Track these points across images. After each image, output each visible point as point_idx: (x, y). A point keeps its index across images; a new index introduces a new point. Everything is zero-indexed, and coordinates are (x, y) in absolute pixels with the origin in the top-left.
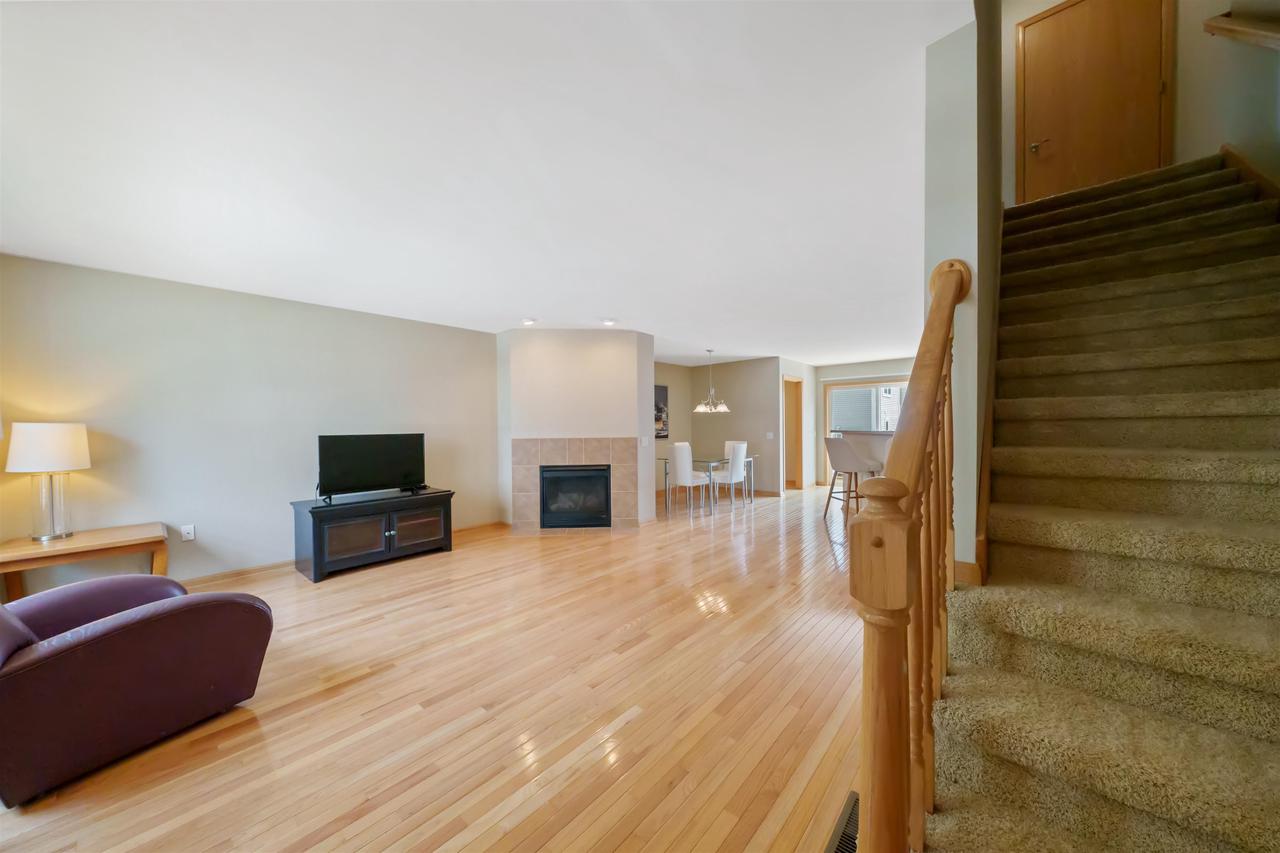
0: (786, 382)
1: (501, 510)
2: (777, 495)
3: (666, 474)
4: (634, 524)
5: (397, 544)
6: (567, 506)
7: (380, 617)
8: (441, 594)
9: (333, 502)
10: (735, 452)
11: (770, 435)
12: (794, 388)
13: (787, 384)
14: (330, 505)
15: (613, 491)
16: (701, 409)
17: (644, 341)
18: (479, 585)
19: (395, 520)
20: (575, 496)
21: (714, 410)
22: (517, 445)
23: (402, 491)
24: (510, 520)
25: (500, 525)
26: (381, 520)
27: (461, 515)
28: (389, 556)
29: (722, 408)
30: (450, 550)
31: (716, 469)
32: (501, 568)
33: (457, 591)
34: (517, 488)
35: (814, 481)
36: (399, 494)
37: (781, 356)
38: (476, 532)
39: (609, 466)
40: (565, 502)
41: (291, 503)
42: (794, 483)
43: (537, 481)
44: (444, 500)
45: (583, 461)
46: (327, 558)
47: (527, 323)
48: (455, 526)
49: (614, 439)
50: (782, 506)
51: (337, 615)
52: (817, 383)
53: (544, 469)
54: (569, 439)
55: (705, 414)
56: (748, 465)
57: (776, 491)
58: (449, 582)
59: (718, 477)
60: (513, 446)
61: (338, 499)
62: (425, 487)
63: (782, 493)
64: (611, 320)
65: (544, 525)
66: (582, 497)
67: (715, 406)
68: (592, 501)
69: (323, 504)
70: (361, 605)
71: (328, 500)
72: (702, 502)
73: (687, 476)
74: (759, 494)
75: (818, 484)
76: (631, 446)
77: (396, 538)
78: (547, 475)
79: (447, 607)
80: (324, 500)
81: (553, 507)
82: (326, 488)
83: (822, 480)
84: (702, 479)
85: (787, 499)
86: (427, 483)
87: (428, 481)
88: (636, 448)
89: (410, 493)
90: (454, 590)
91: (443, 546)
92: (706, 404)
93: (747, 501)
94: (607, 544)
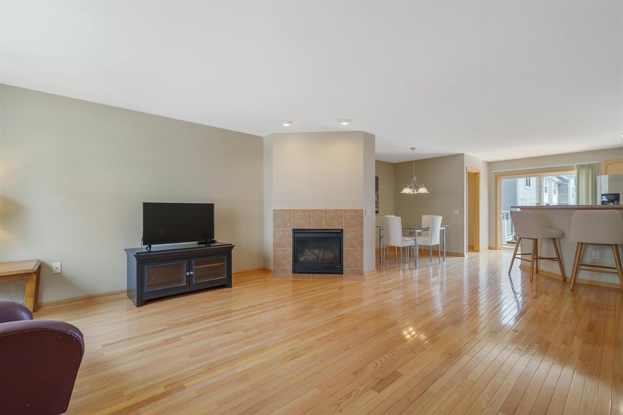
0: (468, 172)
1: (265, 259)
2: (463, 255)
3: (380, 238)
4: (360, 273)
5: (194, 282)
6: (312, 259)
7: (178, 338)
8: (224, 321)
9: (152, 250)
10: (433, 222)
11: (457, 212)
12: (474, 177)
13: (469, 174)
14: (150, 252)
15: (346, 248)
16: (407, 191)
17: (368, 139)
18: (252, 315)
19: (193, 264)
20: (317, 251)
21: (415, 192)
22: (277, 214)
23: (199, 243)
24: (272, 267)
25: (264, 270)
26: (184, 263)
27: (238, 263)
28: (188, 290)
29: (423, 190)
30: (231, 287)
31: (420, 234)
32: (267, 303)
33: (236, 320)
34: (276, 245)
35: (487, 246)
36: (197, 246)
37: (466, 153)
38: (247, 275)
39: (342, 230)
40: (309, 255)
41: (125, 250)
42: (473, 248)
43: (291, 240)
44: (227, 251)
45: (324, 226)
46: (146, 290)
47: (285, 125)
48: (234, 270)
49: (345, 211)
50: (465, 265)
51: (149, 334)
52: (489, 174)
53: (295, 231)
54: (313, 210)
55: (409, 195)
56: (442, 232)
57: (461, 252)
58: (230, 311)
59: (421, 241)
60: (274, 214)
61: (155, 247)
62: (214, 242)
63: (465, 254)
64: (347, 120)
65: (294, 272)
66: (321, 253)
67: (417, 189)
68: (329, 255)
69: (146, 251)
70: (166, 327)
71: (148, 248)
72: (407, 259)
73: (397, 239)
74: (449, 254)
75: (490, 248)
76: (358, 215)
77: (194, 278)
78: (297, 235)
79: (228, 333)
80: (146, 248)
81: (302, 259)
82: (148, 239)
83: (493, 245)
84: (409, 242)
85: (469, 259)
86: (215, 239)
87: (216, 238)
88: (362, 217)
89: (204, 245)
90: (233, 318)
91: (226, 284)
92: (410, 188)
93: (441, 259)
94: (341, 288)
